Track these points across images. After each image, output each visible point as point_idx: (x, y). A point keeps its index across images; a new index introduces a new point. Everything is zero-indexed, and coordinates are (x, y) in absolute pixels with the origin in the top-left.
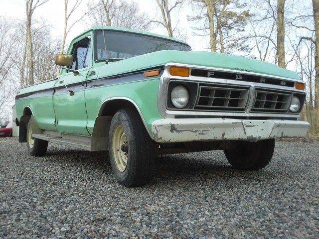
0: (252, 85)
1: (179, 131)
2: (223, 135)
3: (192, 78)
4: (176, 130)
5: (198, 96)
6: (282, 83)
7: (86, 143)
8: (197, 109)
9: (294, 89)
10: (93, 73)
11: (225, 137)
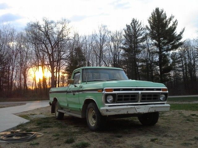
0: (140, 92)
1: (110, 111)
2: (127, 112)
3: (114, 92)
4: (108, 111)
5: (117, 98)
6: (154, 90)
7: (79, 114)
8: (117, 103)
9: (161, 91)
10: (81, 87)
11: (128, 113)
